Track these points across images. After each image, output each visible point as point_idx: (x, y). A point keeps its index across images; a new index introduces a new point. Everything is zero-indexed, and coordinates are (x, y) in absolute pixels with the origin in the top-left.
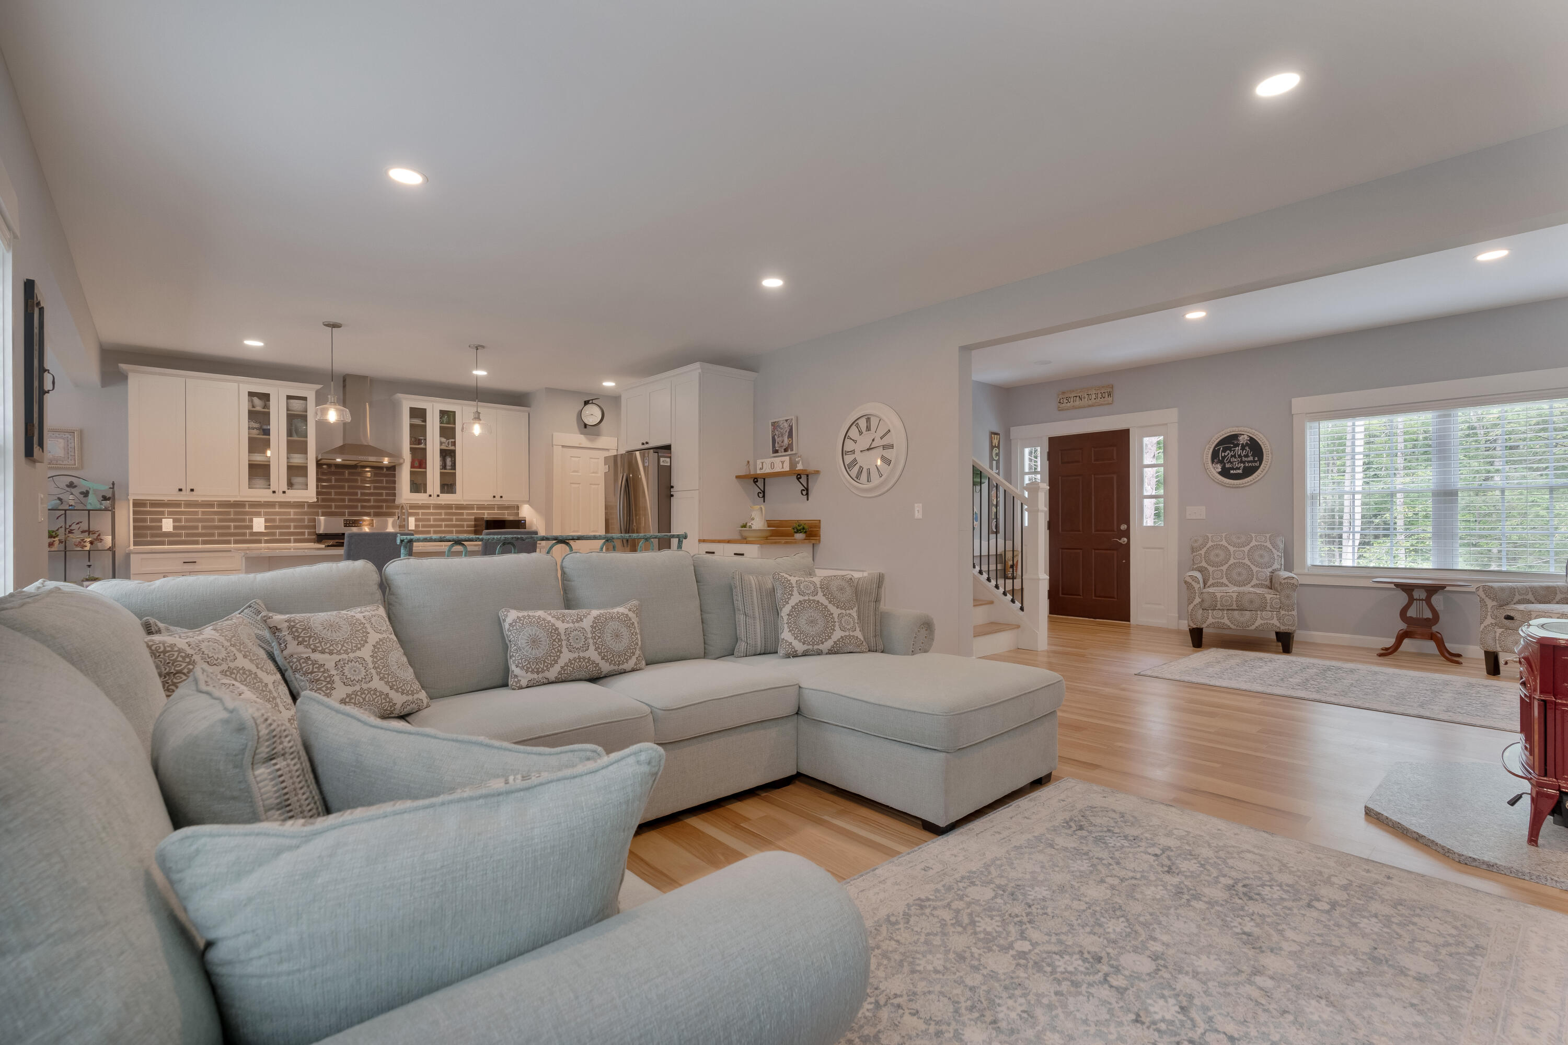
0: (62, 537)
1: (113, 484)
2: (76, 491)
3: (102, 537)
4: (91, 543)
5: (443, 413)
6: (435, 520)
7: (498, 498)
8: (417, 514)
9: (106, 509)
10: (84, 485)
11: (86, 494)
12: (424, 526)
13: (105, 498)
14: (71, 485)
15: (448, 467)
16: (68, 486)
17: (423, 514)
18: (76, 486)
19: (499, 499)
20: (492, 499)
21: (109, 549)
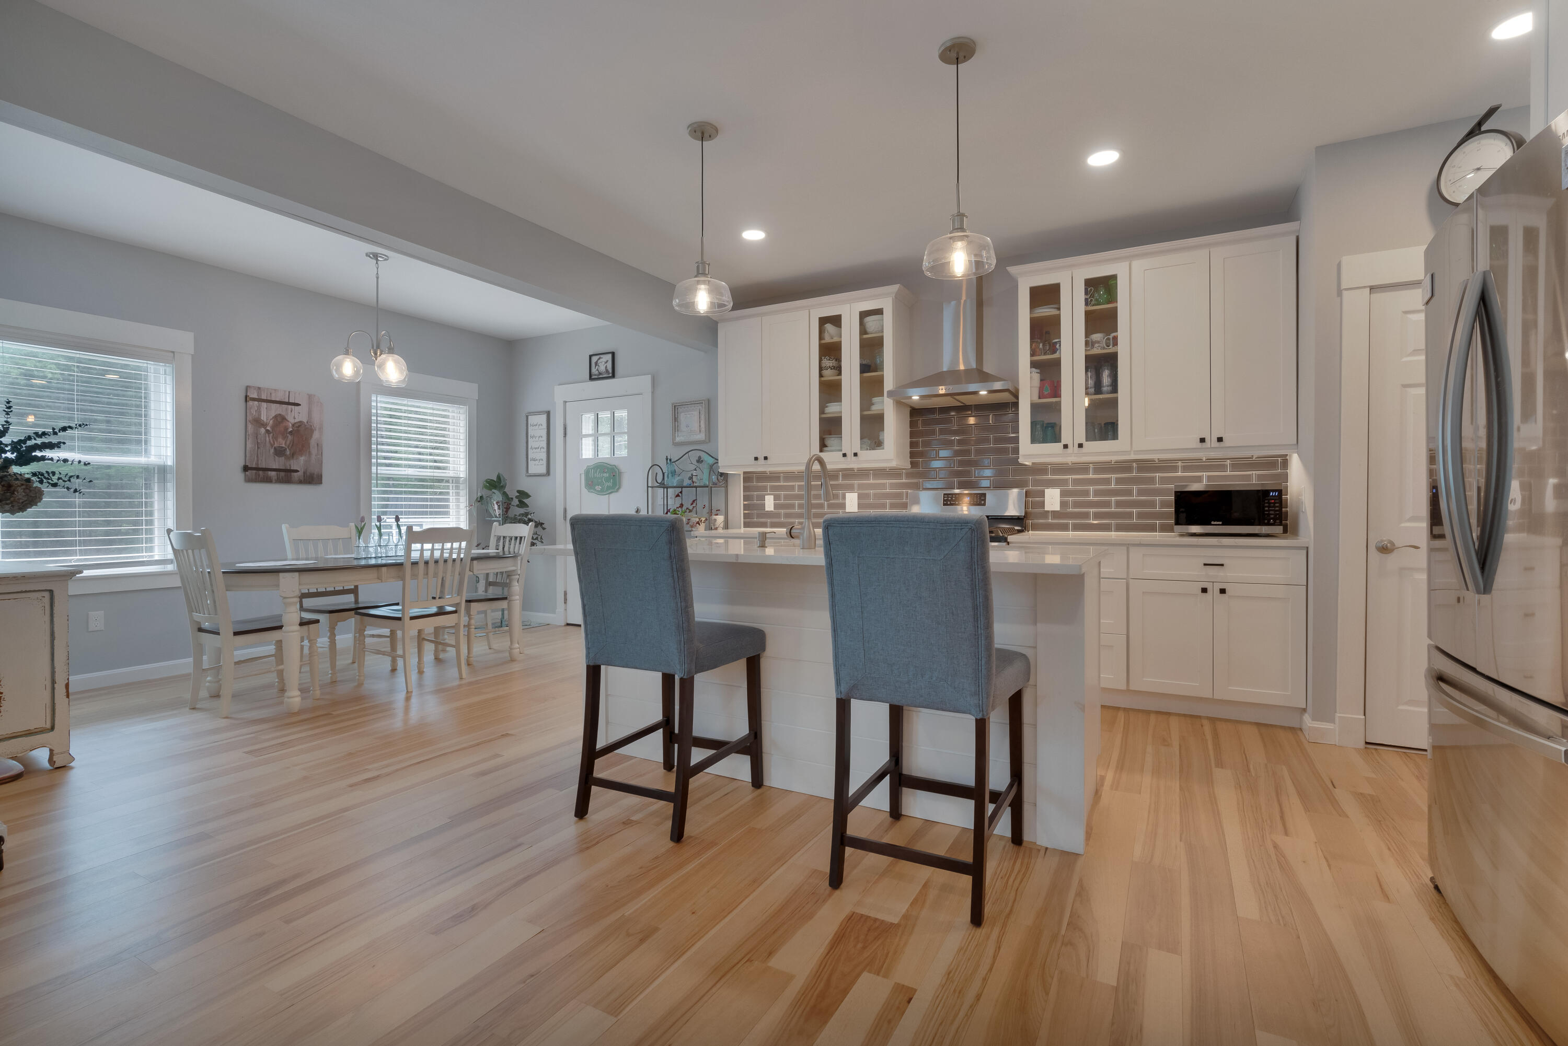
5: (1092, 285)
6: (1097, 493)
7: (1212, 442)
8: (1065, 482)
12: (1077, 504)
15: (1105, 389)
17: (1076, 482)
19: (1215, 444)
20: (1200, 445)
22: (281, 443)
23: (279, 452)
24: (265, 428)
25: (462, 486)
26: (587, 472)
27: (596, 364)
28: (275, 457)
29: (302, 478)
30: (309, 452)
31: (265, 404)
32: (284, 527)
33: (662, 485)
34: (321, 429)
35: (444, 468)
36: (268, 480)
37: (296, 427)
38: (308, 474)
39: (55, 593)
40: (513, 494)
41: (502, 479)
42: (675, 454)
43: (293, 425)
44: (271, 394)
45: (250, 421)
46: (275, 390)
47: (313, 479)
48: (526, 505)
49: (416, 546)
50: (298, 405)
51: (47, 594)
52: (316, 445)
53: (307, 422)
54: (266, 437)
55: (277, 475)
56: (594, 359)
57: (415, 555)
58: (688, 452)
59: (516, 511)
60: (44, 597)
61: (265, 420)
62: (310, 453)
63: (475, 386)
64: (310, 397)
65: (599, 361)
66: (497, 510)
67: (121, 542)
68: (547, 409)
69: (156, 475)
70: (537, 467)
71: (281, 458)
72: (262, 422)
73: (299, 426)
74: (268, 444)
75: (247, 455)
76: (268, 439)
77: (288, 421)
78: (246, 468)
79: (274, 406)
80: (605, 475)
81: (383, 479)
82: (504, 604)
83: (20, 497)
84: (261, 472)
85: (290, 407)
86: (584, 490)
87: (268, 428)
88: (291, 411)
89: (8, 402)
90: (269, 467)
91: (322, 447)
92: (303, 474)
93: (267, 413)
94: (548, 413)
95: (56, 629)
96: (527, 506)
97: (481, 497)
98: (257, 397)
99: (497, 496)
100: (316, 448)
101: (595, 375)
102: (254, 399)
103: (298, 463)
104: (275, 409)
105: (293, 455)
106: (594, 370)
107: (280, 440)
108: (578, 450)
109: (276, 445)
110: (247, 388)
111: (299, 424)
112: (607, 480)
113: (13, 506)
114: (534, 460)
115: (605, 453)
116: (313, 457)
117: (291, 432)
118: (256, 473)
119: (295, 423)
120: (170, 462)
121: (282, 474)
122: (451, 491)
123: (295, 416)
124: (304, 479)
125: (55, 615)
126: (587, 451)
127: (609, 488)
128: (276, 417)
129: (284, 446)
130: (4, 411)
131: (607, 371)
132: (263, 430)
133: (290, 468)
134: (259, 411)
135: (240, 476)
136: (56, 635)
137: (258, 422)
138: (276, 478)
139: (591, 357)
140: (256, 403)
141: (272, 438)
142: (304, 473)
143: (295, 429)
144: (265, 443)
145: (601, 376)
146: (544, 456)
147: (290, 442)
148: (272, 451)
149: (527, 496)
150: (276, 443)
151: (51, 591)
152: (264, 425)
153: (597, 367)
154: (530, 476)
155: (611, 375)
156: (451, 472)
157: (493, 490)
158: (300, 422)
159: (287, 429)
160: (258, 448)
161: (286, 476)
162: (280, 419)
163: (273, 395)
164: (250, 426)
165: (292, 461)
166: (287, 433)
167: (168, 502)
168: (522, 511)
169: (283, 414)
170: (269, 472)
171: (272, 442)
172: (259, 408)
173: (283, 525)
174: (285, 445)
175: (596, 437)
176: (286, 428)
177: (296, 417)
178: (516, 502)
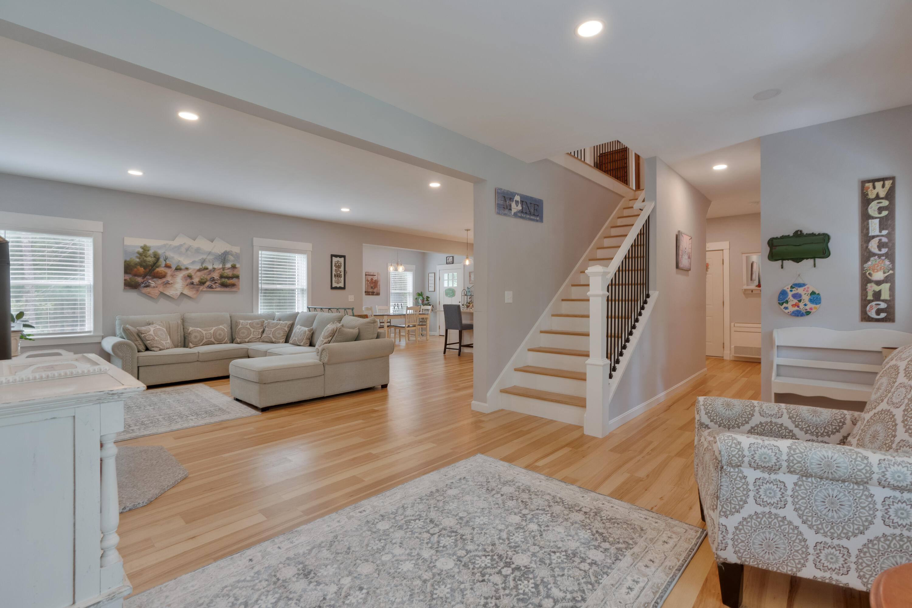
22: (372, 285)
23: (372, 288)
26: (446, 291)
33: (466, 295)
36: (369, 295)
40: (425, 297)
42: (470, 286)
47: (378, 294)
49: (408, 311)
57: (408, 313)
59: (426, 302)
63: (414, 266)
66: (420, 301)
70: (431, 289)
73: (375, 280)
82: (425, 326)
93: (369, 278)
99: (421, 298)
103: (375, 290)
104: (371, 277)
108: (443, 284)
115: (451, 285)
123: (375, 278)
126: (446, 285)
137: (368, 281)
149: (429, 298)
161: (373, 294)
162: (372, 279)
168: (427, 302)
175: (448, 280)
178: (425, 299)
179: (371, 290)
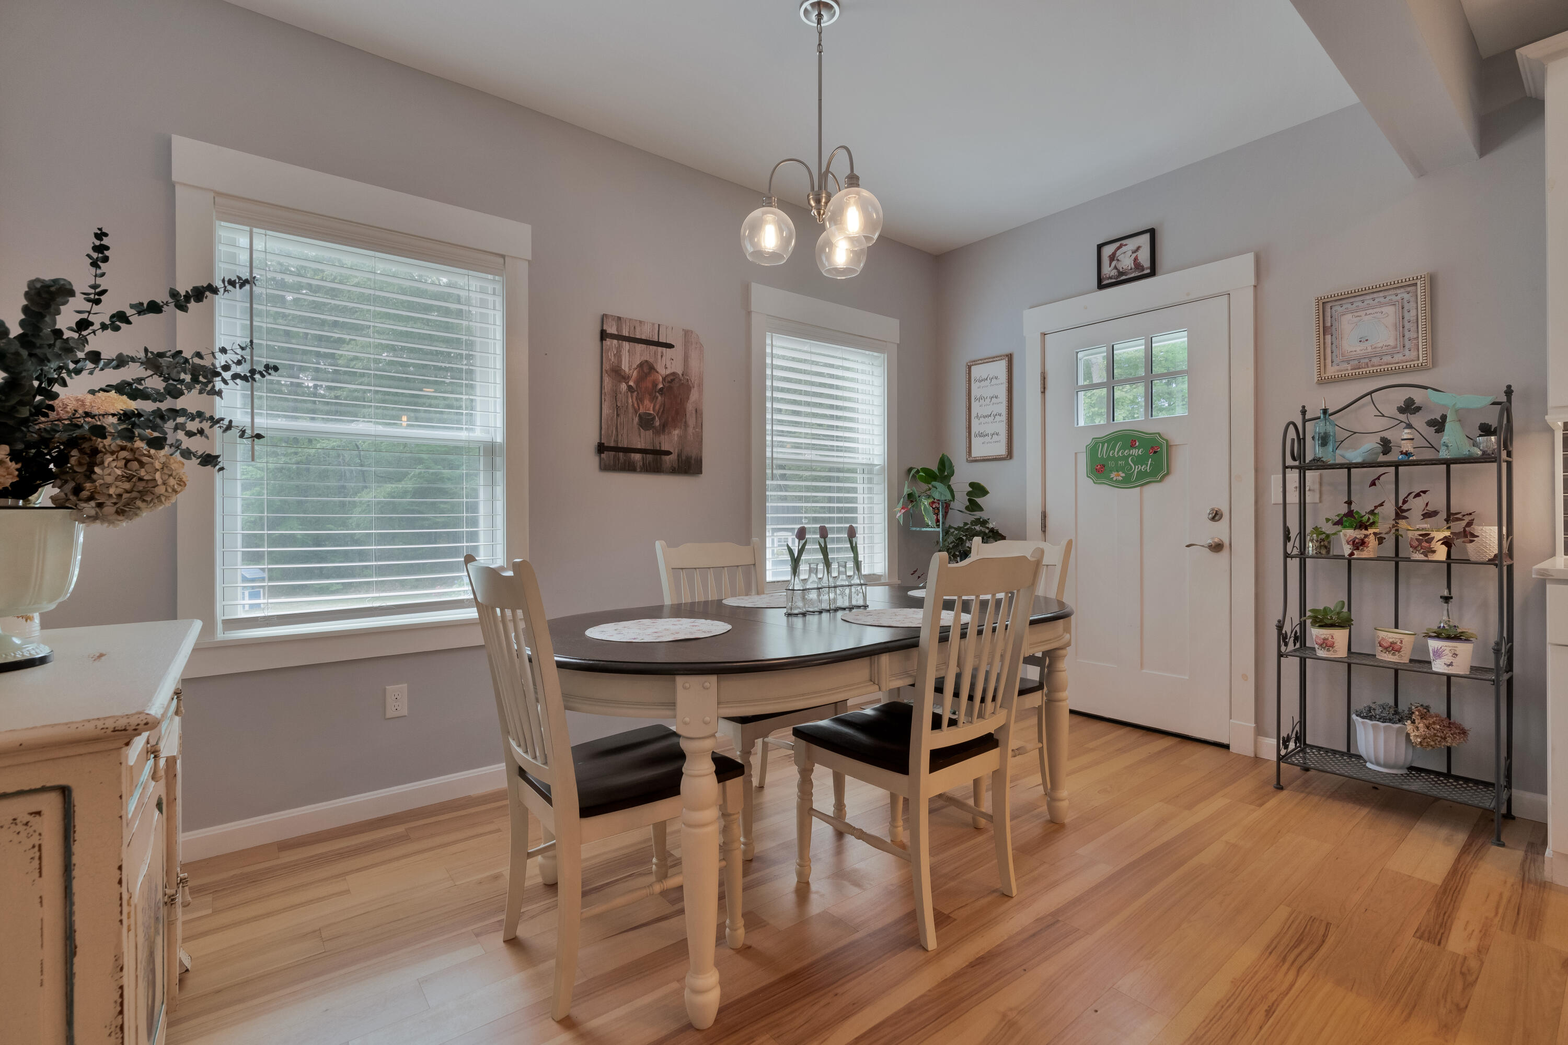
0: (1383, 526)
1: (1509, 392)
2: (1419, 421)
3: (1477, 529)
4: (1447, 542)
9: (1486, 458)
10: (1436, 402)
11: (1439, 425)
13: (1486, 430)
14: (1409, 407)
16: (1401, 410)
18: (1419, 409)
21: (1495, 561)
22: (648, 407)
23: (646, 422)
24: (627, 383)
25: (876, 479)
27: (1112, 258)
28: (639, 430)
29: (676, 465)
30: (686, 422)
31: (627, 344)
32: (659, 545)
34: (700, 385)
35: (847, 450)
36: (629, 468)
37: (669, 382)
38: (684, 458)
39: (78, 798)
41: (947, 464)
43: (664, 379)
44: (635, 328)
45: (607, 372)
46: (641, 322)
48: (978, 508)
50: (670, 346)
51: (51, 805)
52: (694, 412)
53: (683, 375)
54: (627, 397)
55: (643, 459)
56: (1107, 251)
58: (1370, 393)
60: (39, 813)
61: (627, 370)
62: (686, 425)
64: (687, 333)
65: (1118, 253)
67: (433, 568)
68: (1008, 352)
69: (482, 458)
71: (647, 432)
72: (623, 374)
73: (672, 379)
74: (631, 410)
75: (603, 427)
76: (630, 401)
77: (657, 372)
78: (601, 448)
79: (639, 347)
80: (1134, 452)
81: (782, 467)
83: (109, 479)
84: (621, 454)
85: (660, 349)
86: (1086, 483)
87: (631, 383)
88: (662, 356)
89: (100, 235)
90: (632, 447)
91: (702, 414)
92: (676, 457)
94: (1010, 358)
95: (78, 919)
96: (981, 509)
97: (910, 496)
98: (616, 333)
100: (694, 415)
101: (1110, 278)
102: (613, 336)
103: (670, 441)
104: (642, 353)
105: (664, 427)
106: (1107, 270)
107: (647, 402)
109: (642, 411)
110: (604, 318)
111: (672, 377)
112: (1139, 460)
113: (100, 505)
114: (981, 435)
116: (691, 430)
117: (661, 389)
118: (615, 456)
119: (668, 375)
120: (499, 438)
121: (650, 457)
122: (860, 487)
124: (679, 466)
125: (76, 873)
127: (1141, 475)
128: (641, 365)
129: (652, 412)
130: (88, 255)
131: (1138, 265)
132: (624, 386)
133: (660, 448)
134: (618, 355)
135: (592, 460)
136: (79, 938)
137: (617, 373)
138: (641, 463)
139: (1100, 247)
140: (615, 342)
141: (636, 399)
142: (678, 456)
143: (667, 385)
144: (627, 407)
145: (1124, 277)
146: (1002, 428)
147: (660, 406)
148: (636, 420)
150: (641, 407)
151: (65, 792)
152: (626, 378)
153: (1114, 263)
154: (976, 461)
155: (1148, 271)
156: (860, 456)
157: (933, 483)
158: (674, 374)
159: (657, 385)
160: (618, 415)
162: (647, 369)
163: (638, 329)
164: (607, 379)
165: (662, 437)
166: (655, 392)
167: (498, 502)
169: (651, 360)
170: (633, 455)
171: (636, 405)
172: (619, 350)
173: (657, 542)
174: (654, 411)
176: (655, 384)
177: (667, 366)
179: (641, 440)
